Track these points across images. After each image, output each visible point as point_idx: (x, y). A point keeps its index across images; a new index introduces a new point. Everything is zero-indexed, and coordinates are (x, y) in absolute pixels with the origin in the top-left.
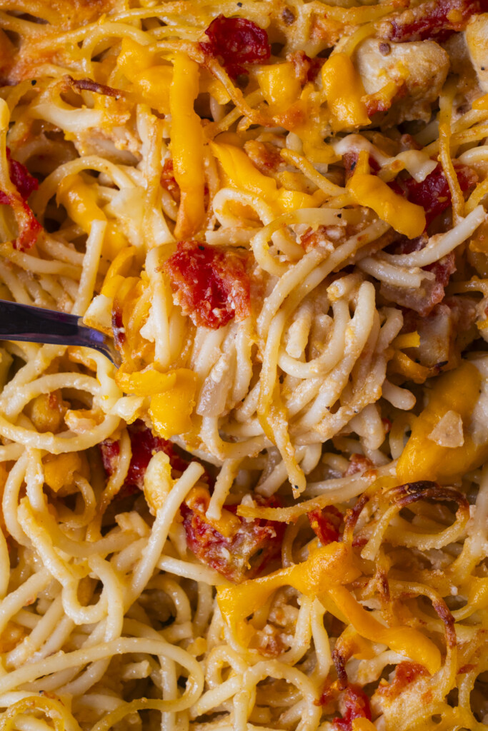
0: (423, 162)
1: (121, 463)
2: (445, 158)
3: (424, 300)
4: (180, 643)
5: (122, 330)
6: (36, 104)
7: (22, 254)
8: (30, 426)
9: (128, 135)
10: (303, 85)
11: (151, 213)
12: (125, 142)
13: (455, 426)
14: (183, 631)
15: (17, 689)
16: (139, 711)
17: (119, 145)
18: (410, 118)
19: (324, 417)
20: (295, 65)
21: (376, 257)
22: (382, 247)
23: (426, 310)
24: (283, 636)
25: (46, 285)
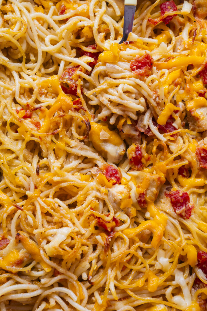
0: (178, 125)
1: (90, 50)
2: (179, 130)
3: (140, 126)
4: (39, 70)
5: (128, 43)
6: (189, 23)
7: (148, 20)
8: (100, 24)
9: (182, 49)
10: (197, 93)
11: (160, 55)
12: (180, 48)
13: (105, 137)
14: (43, 70)
15: (28, 21)
16: (22, 56)
17: (179, 47)
18: (190, 125)
19: (107, 99)
20: (203, 89)
21: (151, 113)
22: (154, 115)
23: (137, 127)
24: (44, 95)
25: (139, 28)
